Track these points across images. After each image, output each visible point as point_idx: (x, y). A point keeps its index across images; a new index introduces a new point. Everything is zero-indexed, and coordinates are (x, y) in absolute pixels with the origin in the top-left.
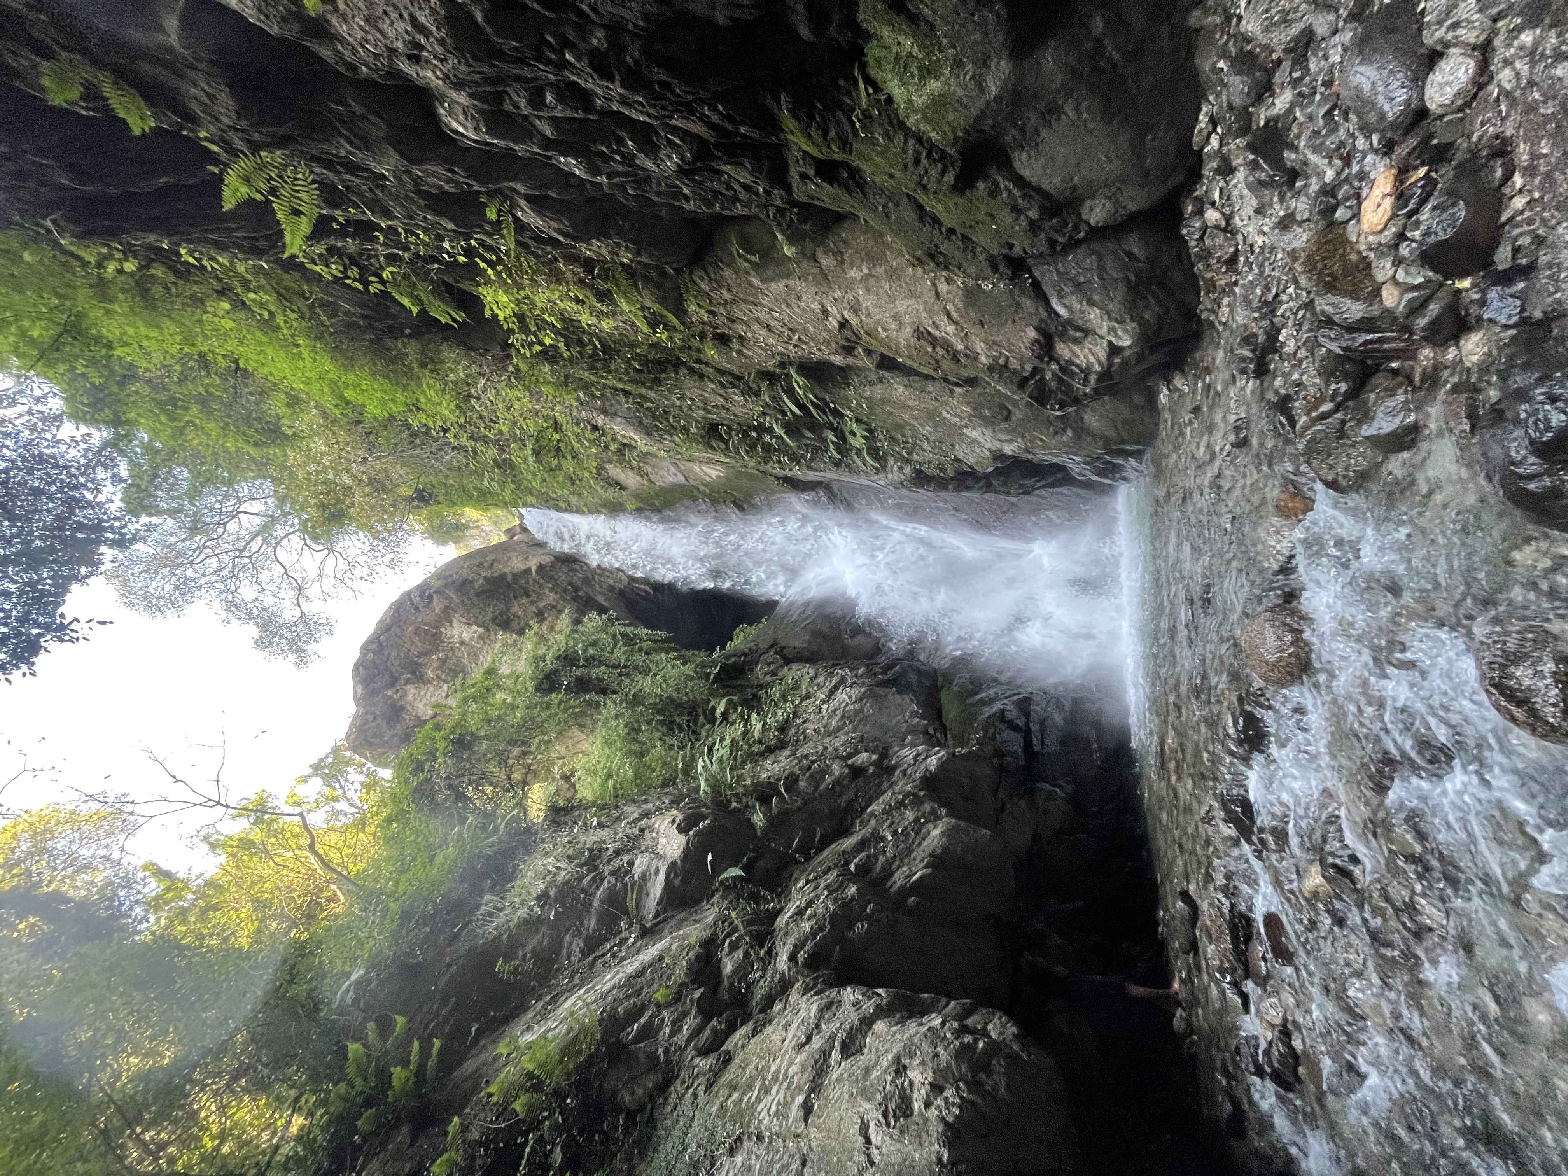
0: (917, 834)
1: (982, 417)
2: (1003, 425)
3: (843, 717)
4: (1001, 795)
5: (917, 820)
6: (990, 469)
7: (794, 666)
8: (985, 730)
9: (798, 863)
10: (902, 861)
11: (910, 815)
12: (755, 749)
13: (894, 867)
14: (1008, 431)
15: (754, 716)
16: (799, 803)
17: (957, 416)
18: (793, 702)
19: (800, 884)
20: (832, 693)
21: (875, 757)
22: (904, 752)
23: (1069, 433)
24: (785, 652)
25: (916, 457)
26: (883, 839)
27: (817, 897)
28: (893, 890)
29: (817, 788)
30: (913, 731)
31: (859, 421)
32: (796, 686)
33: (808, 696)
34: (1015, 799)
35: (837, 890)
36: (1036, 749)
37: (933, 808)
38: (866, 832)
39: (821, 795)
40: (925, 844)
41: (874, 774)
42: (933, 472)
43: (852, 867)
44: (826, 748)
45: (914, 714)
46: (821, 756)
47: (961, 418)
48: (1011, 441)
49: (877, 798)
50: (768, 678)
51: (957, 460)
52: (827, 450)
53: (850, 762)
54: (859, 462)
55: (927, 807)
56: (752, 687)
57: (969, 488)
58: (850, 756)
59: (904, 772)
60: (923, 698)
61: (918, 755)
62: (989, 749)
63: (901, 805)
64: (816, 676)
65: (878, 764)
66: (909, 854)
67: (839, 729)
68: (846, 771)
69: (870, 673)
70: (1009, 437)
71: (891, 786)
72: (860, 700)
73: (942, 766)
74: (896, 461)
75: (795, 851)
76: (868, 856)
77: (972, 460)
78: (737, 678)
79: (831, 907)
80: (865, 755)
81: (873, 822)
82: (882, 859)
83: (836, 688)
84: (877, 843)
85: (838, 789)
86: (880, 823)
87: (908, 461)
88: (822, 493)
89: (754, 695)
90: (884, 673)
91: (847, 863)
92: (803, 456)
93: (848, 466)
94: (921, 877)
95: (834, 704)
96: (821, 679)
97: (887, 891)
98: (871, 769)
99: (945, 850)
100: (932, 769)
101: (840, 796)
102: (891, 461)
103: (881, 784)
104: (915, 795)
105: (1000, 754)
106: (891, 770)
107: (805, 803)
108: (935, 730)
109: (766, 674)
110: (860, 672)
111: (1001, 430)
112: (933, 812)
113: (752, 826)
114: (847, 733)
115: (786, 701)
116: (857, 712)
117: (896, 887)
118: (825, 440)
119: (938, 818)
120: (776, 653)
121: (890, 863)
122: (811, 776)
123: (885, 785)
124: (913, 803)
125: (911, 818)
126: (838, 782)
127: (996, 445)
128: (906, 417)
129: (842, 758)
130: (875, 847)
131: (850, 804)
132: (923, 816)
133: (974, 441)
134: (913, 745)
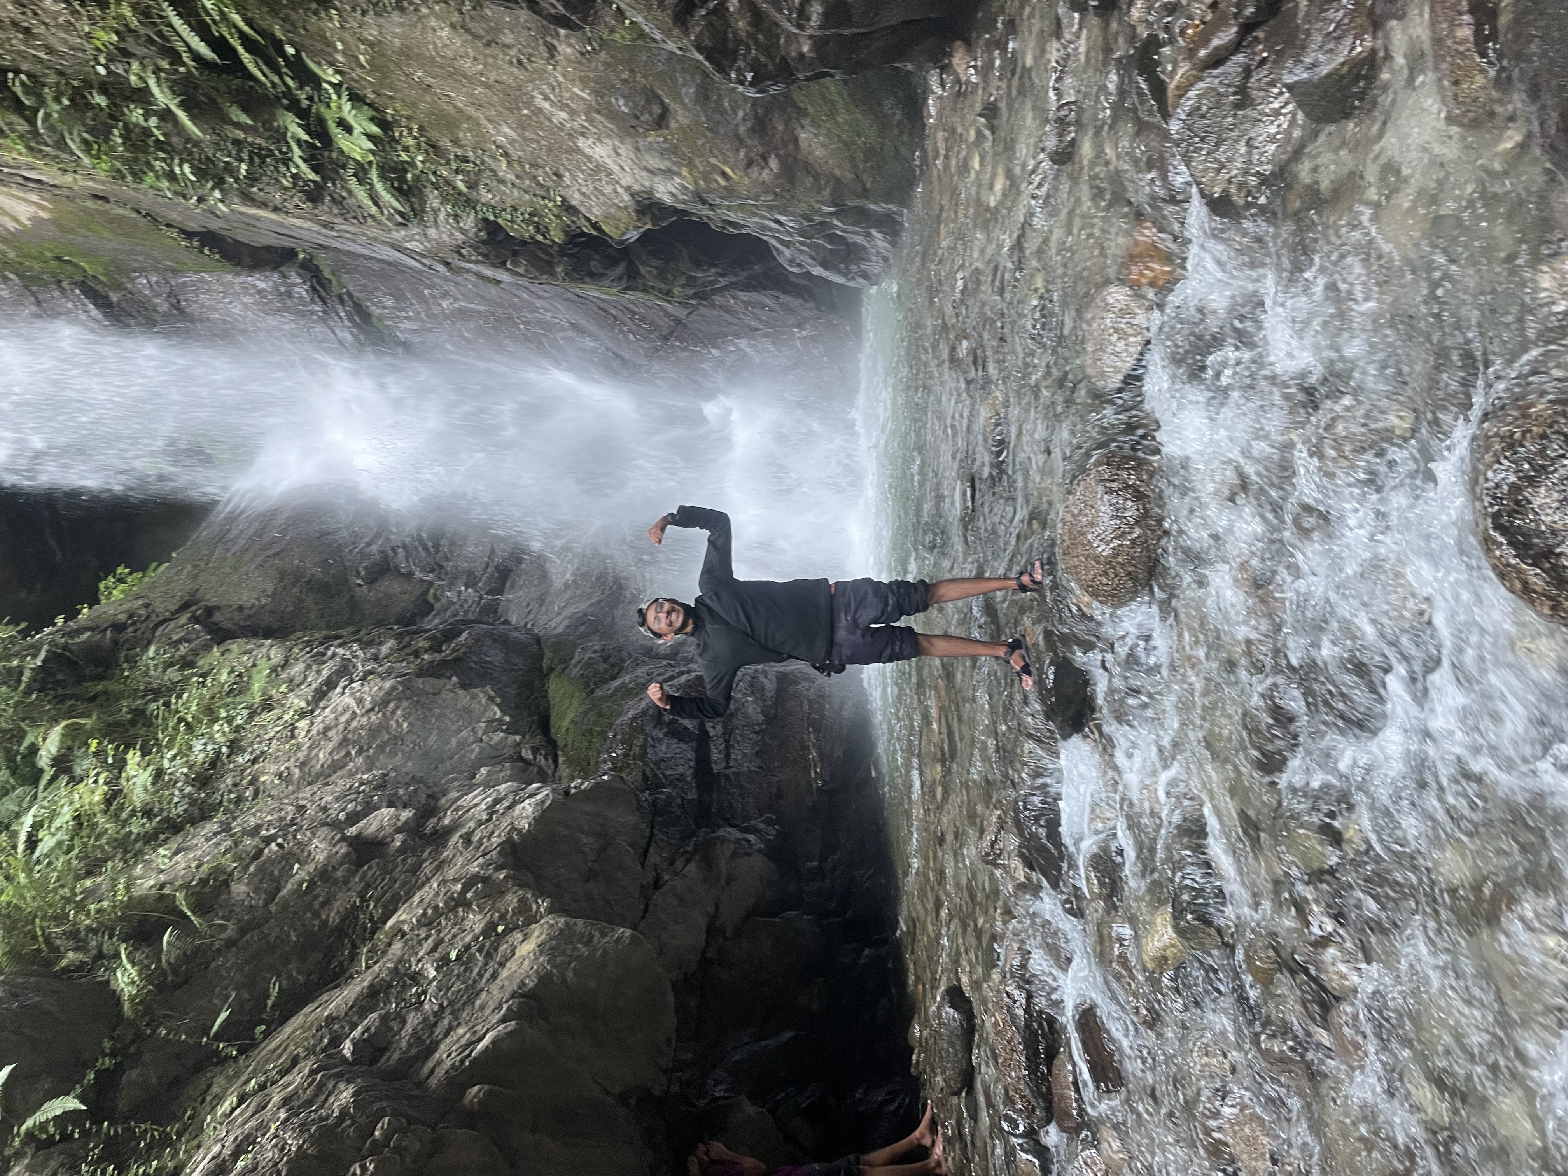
0: (489, 956)
1: (613, 115)
2: (653, 137)
3: (344, 742)
5: (490, 928)
6: (633, 235)
7: (235, 646)
8: (627, 742)
9: (224, 1060)
10: (456, 1014)
11: (475, 921)
12: (135, 827)
13: (439, 1031)
14: (663, 153)
15: (133, 758)
16: (231, 930)
17: (563, 106)
18: (230, 720)
19: (226, 1106)
20: (321, 695)
21: (406, 814)
22: (468, 800)
23: (774, 164)
24: (217, 617)
25: (485, 196)
26: (416, 978)
27: (263, 1127)
28: (433, 1082)
29: (272, 896)
30: (493, 757)
31: (356, 98)
32: (240, 686)
33: (267, 705)
34: (679, 863)
35: (309, 1103)
36: (716, 768)
37: (522, 901)
38: (382, 968)
39: (284, 907)
40: (505, 973)
41: (403, 850)
42: (520, 230)
43: (347, 1049)
44: (301, 809)
45: (494, 725)
46: (285, 827)
47: (573, 113)
48: (668, 173)
49: (409, 897)
50: (173, 674)
51: (568, 207)
52: (287, 161)
53: (353, 831)
54: (361, 193)
55: (511, 900)
56: (134, 694)
57: (595, 277)
58: (354, 818)
59: (467, 839)
60: (512, 691)
61: (497, 801)
62: (633, 777)
63: (459, 903)
64: (285, 665)
65: (413, 829)
66: (471, 1001)
67: (336, 767)
68: (343, 849)
69: (407, 651)
70: (663, 165)
71: (438, 868)
72: (382, 704)
73: (543, 817)
74: (445, 200)
75: (218, 1037)
76: (384, 1019)
77: (596, 213)
78: (101, 678)
79: (293, 1144)
80: (386, 813)
81: (397, 947)
82: (413, 1020)
83: (331, 684)
84: (405, 987)
85: (321, 891)
86: (412, 948)
87: (470, 203)
88: (295, 279)
89: (139, 714)
90: (435, 648)
91: (336, 1042)
92: (229, 169)
93: (338, 201)
94: (494, 1042)
95: (324, 716)
96: (297, 669)
97: (421, 1084)
98: (398, 841)
99: (544, 979)
100: (524, 825)
101: (327, 902)
102: (433, 199)
103: (416, 868)
104: (485, 880)
105: (652, 783)
106: (441, 837)
107: (243, 930)
108: (535, 751)
109: (169, 665)
110: (384, 649)
111: (650, 148)
112: (523, 907)
113: (115, 998)
114: (351, 775)
115: (214, 720)
116: (374, 731)
117: (440, 1073)
118: (280, 136)
120: (195, 619)
121: (430, 1025)
122: (260, 869)
123: (428, 867)
124: (481, 896)
125: (478, 928)
126: (324, 874)
127: (641, 181)
128: (461, 101)
129: (336, 825)
130: (400, 1000)
131: (350, 915)
132: (502, 917)
133: (599, 168)
134: (488, 784)
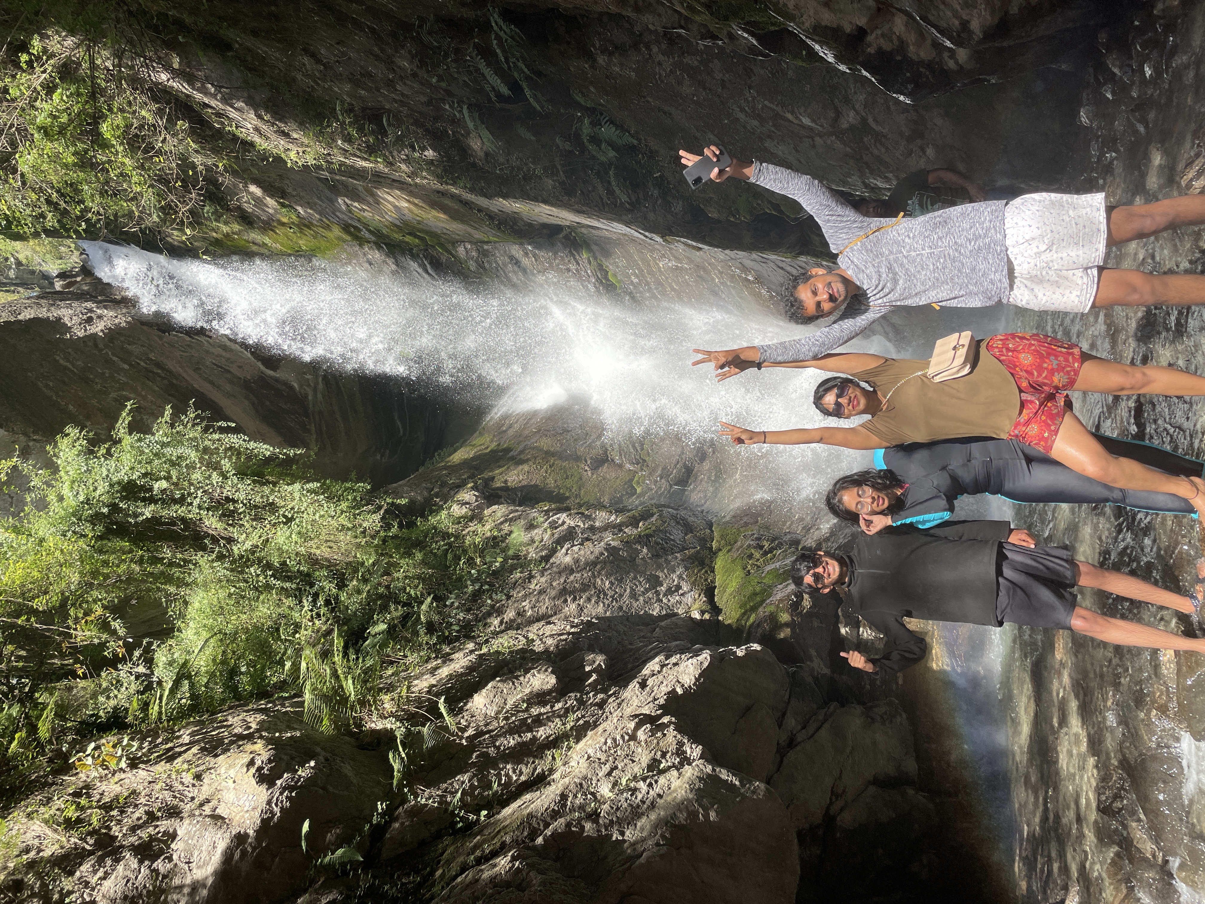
4: (791, 722)
5: (654, 763)
11: (643, 755)
34: (811, 729)
37: (680, 744)
38: (571, 782)
45: (672, 590)
49: (596, 726)
55: (671, 742)
58: (563, 655)
59: (643, 685)
63: (631, 738)
67: (556, 610)
68: (552, 680)
71: (619, 706)
72: (592, 565)
73: (703, 678)
76: (569, 824)
91: (533, 836)
93: (586, 194)
100: (687, 681)
103: (603, 703)
104: (654, 721)
108: (702, 614)
112: (680, 749)
114: (566, 618)
116: (585, 585)
119: (685, 760)
120: (475, 488)
123: (612, 704)
125: (645, 761)
132: (663, 755)
